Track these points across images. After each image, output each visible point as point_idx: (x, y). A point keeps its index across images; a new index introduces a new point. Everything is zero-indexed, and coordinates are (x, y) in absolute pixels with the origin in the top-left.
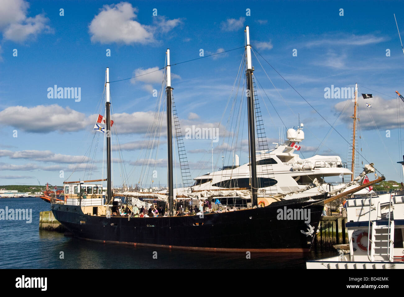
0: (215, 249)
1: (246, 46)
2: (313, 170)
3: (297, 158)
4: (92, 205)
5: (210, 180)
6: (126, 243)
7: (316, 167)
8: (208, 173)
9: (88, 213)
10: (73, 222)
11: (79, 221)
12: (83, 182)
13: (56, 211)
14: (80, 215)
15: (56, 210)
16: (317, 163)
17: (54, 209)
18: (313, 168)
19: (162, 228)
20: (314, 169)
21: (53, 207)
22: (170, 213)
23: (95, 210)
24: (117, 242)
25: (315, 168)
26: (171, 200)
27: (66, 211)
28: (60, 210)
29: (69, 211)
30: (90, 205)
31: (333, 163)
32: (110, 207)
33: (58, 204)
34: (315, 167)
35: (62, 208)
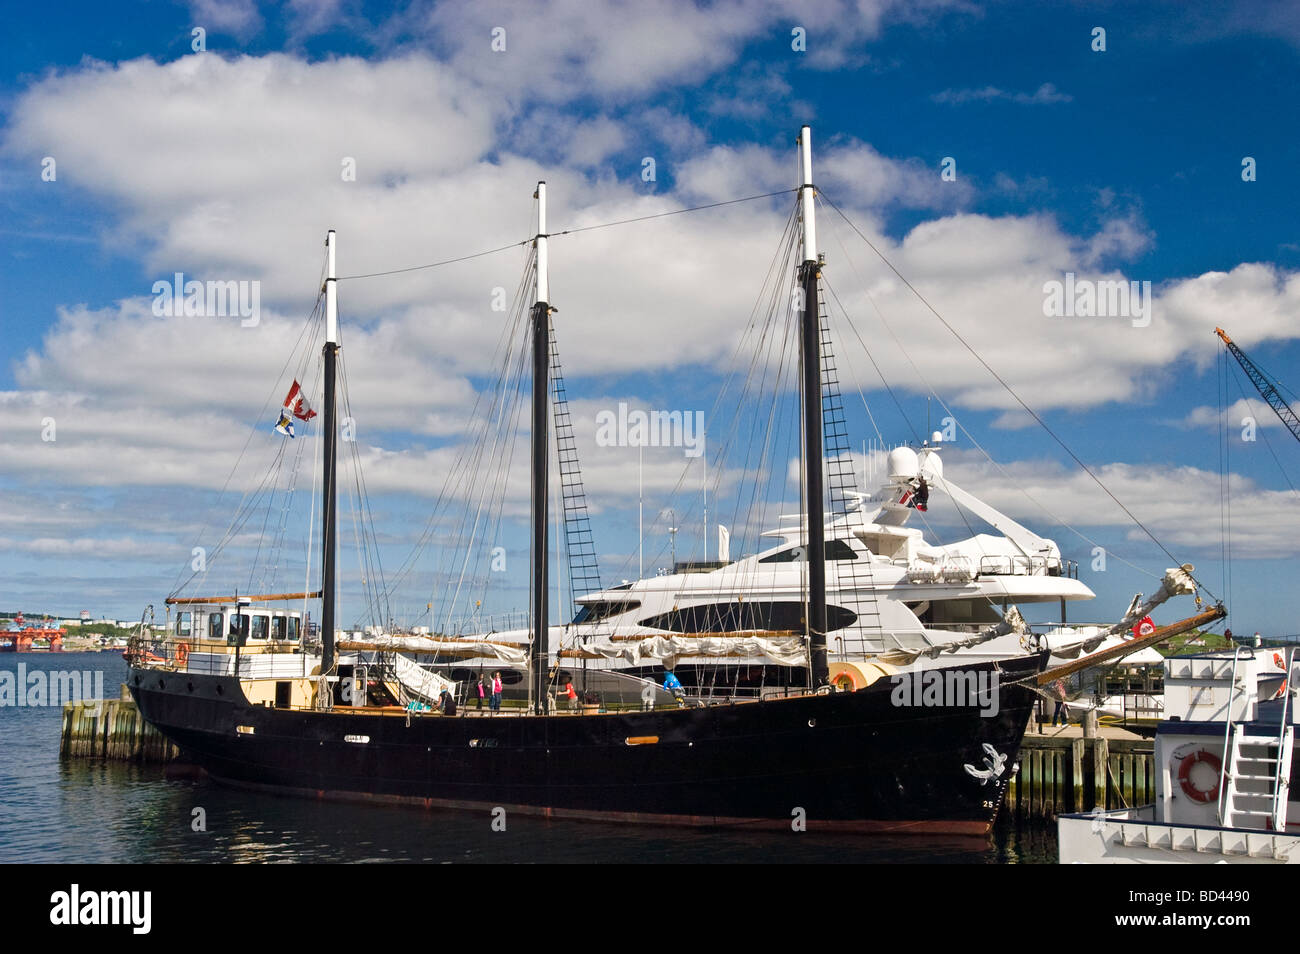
0: (696, 818)
1: (801, 189)
2: (972, 584)
3: (915, 541)
4: (274, 675)
5: (635, 605)
6: (398, 797)
7: (984, 574)
8: (625, 582)
9: (264, 702)
10: (210, 731)
11: (231, 726)
12: (247, 600)
13: (149, 692)
14: (236, 708)
15: (148, 689)
16: (986, 562)
17: (141, 685)
18: (973, 576)
19: (520, 750)
20: (976, 580)
21: (136, 679)
22: (537, 706)
23: (283, 690)
24: (365, 794)
25: (981, 577)
26: (539, 663)
27: (183, 694)
28: (163, 691)
29: (197, 693)
30: (269, 675)
31: (1037, 561)
32: (330, 683)
33: (154, 670)
34: (979, 574)
35: (168, 683)
